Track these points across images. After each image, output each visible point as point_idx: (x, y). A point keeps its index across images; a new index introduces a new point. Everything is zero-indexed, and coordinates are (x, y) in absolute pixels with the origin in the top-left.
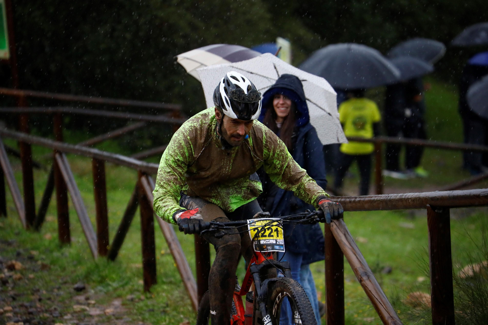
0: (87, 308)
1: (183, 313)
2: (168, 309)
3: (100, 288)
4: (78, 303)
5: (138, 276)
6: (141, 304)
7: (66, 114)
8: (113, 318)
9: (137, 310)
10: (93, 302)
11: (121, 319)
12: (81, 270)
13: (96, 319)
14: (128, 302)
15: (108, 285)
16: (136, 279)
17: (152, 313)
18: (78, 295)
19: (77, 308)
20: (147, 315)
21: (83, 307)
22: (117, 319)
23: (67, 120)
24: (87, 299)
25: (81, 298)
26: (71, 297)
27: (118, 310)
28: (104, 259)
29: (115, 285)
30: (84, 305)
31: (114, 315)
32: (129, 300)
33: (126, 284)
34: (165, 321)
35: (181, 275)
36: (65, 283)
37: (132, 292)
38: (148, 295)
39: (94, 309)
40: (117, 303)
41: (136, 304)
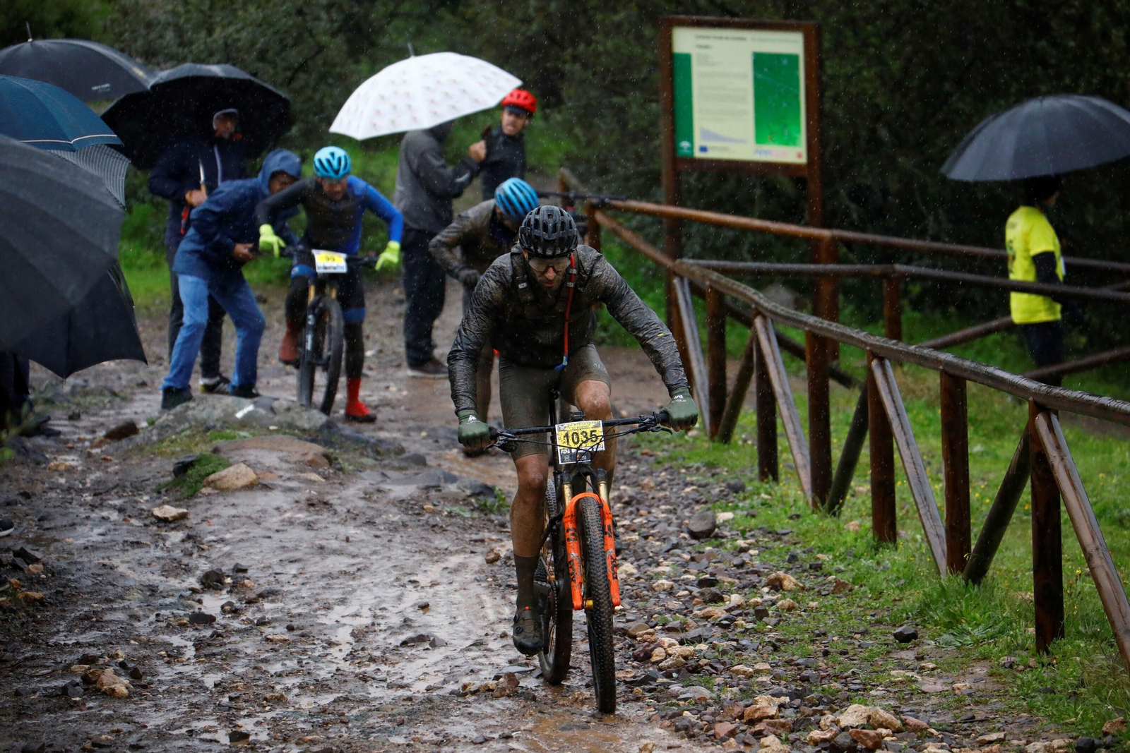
0: (919, 678)
1: (1112, 700)
2: (1082, 690)
3: (946, 637)
4: (901, 665)
5: (1026, 618)
6: (1028, 676)
7: (916, 278)
8: (968, 700)
9: (1020, 687)
10: (931, 666)
11: (986, 703)
12: (913, 598)
13: (934, 700)
14: (1002, 671)
15: (964, 632)
16: (1023, 623)
17: (1050, 696)
18: (902, 649)
19: (898, 674)
20: (1039, 701)
21: (910, 674)
22: (977, 703)
23: (916, 289)
24: (920, 658)
25: (908, 655)
26: (889, 652)
27: (981, 685)
28: (960, 578)
29: (977, 633)
30: (913, 670)
31: (970, 695)
32: (1004, 665)
33: (1001, 632)
34: (1077, 714)
35: (1112, 623)
36: (879, 622)
37: (1011, 649)
38: (1045, 659)
39: (932, 680)
40: (980, 670)
41: (1019, 675)
